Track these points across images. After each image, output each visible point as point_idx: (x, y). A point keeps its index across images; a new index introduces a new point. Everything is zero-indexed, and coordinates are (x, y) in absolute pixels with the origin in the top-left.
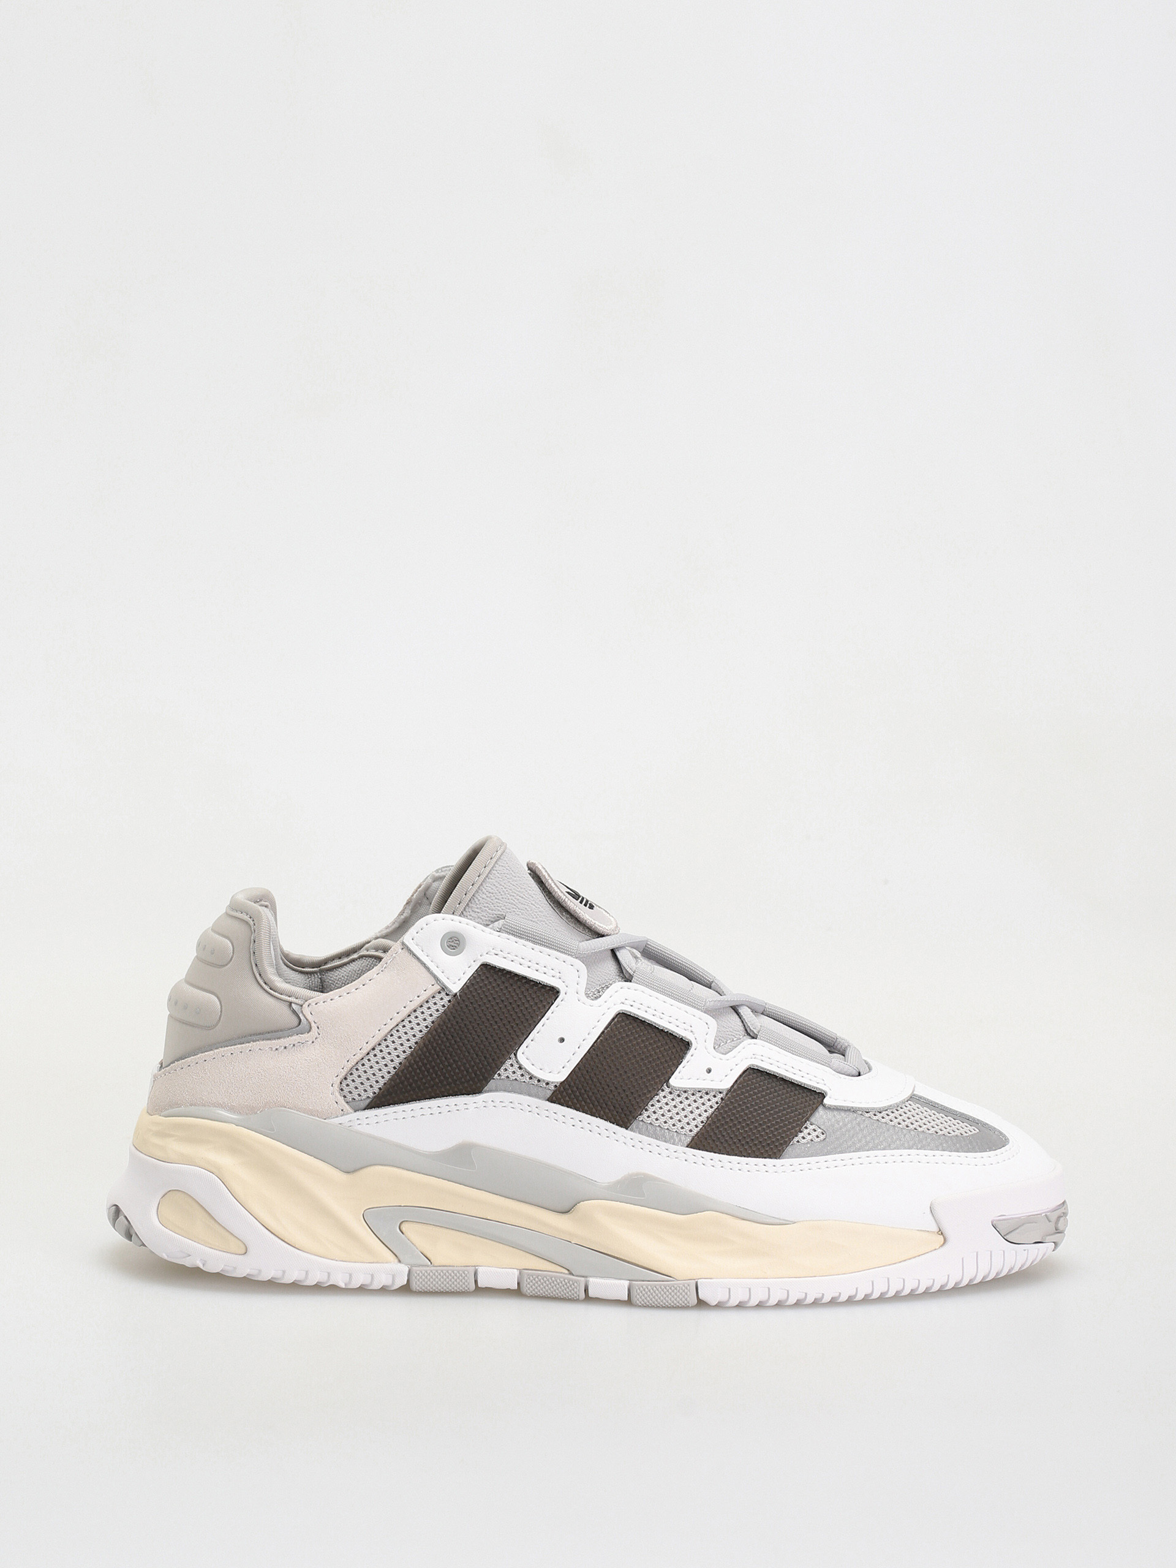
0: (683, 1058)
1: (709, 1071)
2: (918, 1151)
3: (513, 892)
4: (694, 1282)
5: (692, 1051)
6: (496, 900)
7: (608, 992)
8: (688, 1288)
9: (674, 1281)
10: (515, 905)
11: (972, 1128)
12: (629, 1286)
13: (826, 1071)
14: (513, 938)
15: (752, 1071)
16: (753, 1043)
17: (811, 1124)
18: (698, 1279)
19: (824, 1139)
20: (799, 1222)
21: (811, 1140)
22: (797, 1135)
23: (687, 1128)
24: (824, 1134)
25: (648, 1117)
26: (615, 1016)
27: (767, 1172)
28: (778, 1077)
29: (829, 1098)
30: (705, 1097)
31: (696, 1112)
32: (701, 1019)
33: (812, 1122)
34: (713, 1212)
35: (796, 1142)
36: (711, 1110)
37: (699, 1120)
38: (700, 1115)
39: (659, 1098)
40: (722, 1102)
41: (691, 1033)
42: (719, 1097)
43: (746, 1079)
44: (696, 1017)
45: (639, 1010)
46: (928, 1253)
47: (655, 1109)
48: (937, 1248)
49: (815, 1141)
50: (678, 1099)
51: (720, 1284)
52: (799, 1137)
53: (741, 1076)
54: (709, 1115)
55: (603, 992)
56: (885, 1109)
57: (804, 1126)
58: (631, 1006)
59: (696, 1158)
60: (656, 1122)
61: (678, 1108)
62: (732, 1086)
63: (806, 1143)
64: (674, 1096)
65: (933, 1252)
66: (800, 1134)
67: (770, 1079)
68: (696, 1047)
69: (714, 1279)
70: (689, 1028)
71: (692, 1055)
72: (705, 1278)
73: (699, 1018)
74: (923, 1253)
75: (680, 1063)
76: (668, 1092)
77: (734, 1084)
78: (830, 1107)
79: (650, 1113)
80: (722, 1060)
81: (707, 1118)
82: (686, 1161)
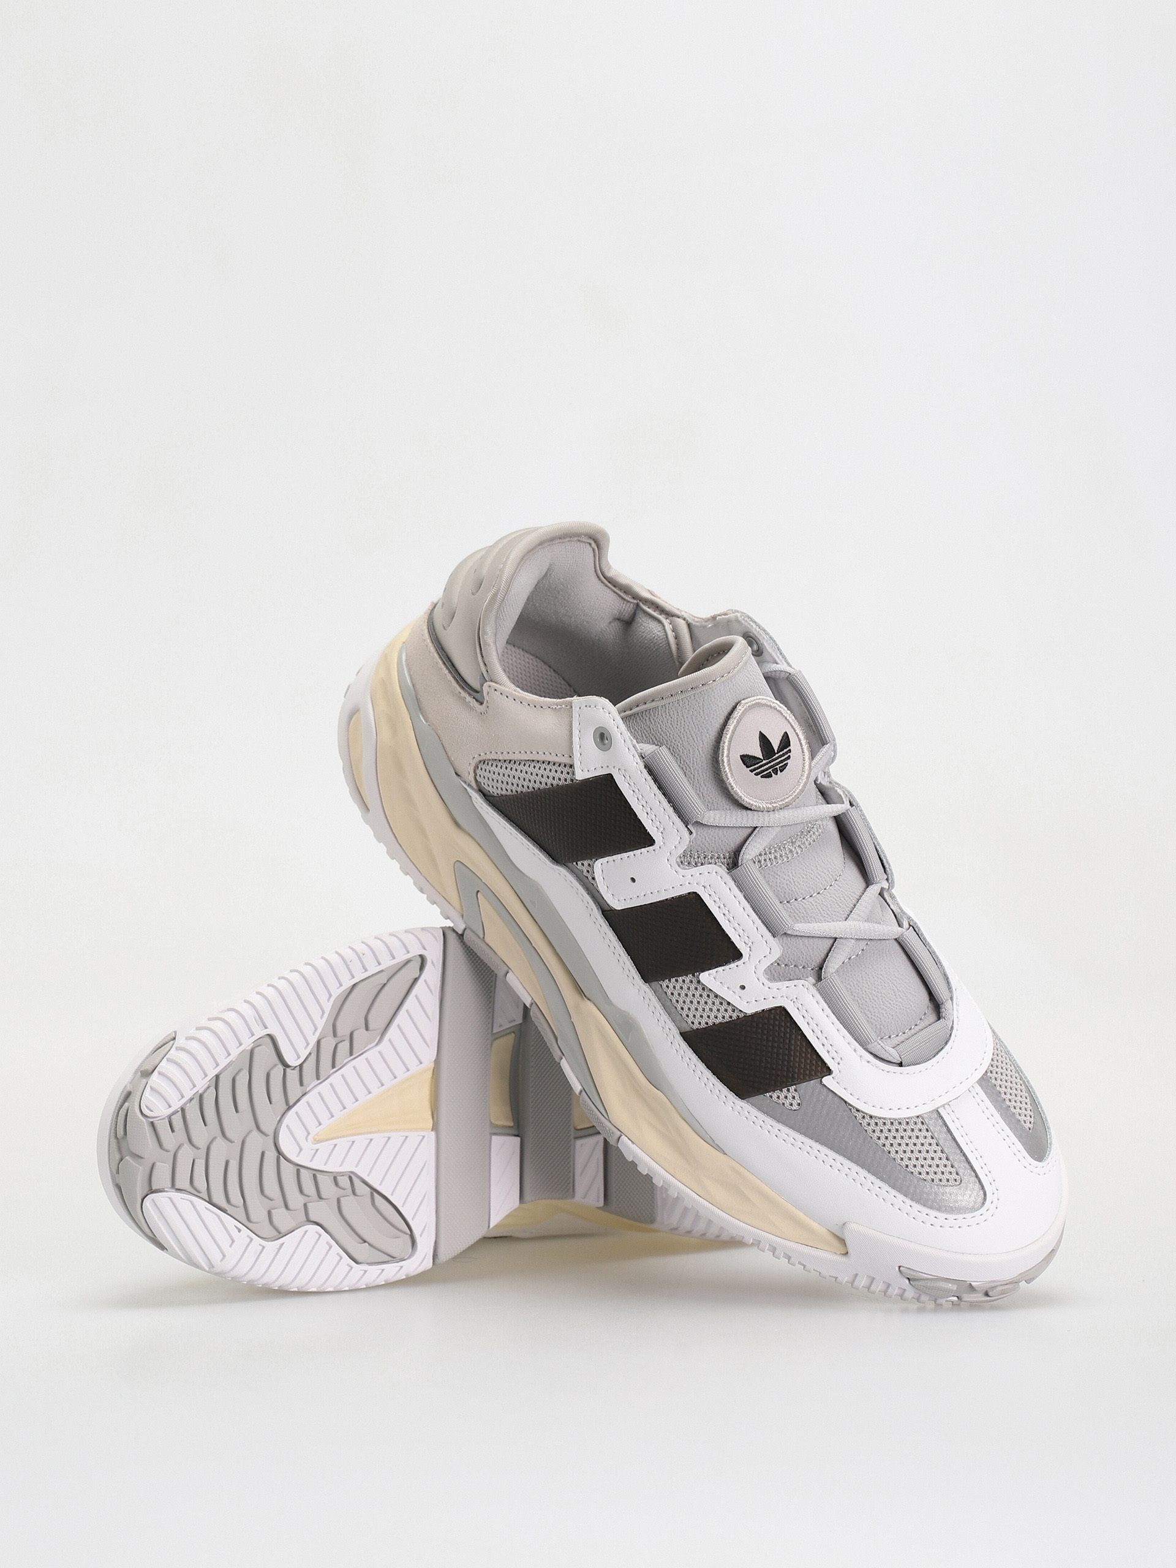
0: (727, 962)
1: (743, 988)
3: (688, 729)
4: (619, 1133)
5: (738, 963)
7: (701, 868)
8: (614, 1133)
9: (607, 1119)
11: (957, 1177)
12: (581, 1091)
13: (855, 1050)
14: (645, 772)
15: (782, 1012)
16: (807, 987)
17: (795, 1090)
18: (623, 1134)
19: (795, 1110)
20: (727, 1156)
21: (783, 1104)
22: (774, 1092)
23: (691, 1018)
24: (799, 1106)
25: (668, 987)
26: (690, 893)
27: (724, 1103)
28: (802, 1032)
29: (832, 1079)
30: (725, 1007)
31: (708, 1012)
32: (766, 942)
33: (798, 1089)
34: (665, 1097)
35: (769, 1096)
36: (720, 1020)
37: (705, 1020)
38: (709, 1017)
39: (686, 980)
40: (734, 1021)
41: (749, 949)
42: (736, 1015)
43: (772, 1016)
44: (763, 937)
45: (713, 902)
46: (826, 1252)
47: (676, 985)
48: (837, 1254)
49: (785, 1107)
50: (700, 991)
51: (635, 1152)
52: (775, 1094)
53: (769, 1011)
54: (716, 1022)
55: (695, 863)
56: (879, 1117)
57: (788, 1088)
58: (710, 895)
59: (680, 1048)
60: (670, 995)
61: (695, 999)
62: (753, 1014)
63: (777, 1103)
64: (698, 987)
65: (830, 1253)
66: (777, 1092)
67: (794, 1029)
68: (744, 964)
69: (634, 1144)
70: (750, 944)
71: (737, 967)
72: (628, 1138)
73: (765, 940)
74: (821, 1249)
75: (722, 965)
76: (695, 981)
77: (756, 1013)
78: (825, 1086)
79: (671, 985)
80: (763, 984)
81: (714, 1024)
82: (671, 1043)
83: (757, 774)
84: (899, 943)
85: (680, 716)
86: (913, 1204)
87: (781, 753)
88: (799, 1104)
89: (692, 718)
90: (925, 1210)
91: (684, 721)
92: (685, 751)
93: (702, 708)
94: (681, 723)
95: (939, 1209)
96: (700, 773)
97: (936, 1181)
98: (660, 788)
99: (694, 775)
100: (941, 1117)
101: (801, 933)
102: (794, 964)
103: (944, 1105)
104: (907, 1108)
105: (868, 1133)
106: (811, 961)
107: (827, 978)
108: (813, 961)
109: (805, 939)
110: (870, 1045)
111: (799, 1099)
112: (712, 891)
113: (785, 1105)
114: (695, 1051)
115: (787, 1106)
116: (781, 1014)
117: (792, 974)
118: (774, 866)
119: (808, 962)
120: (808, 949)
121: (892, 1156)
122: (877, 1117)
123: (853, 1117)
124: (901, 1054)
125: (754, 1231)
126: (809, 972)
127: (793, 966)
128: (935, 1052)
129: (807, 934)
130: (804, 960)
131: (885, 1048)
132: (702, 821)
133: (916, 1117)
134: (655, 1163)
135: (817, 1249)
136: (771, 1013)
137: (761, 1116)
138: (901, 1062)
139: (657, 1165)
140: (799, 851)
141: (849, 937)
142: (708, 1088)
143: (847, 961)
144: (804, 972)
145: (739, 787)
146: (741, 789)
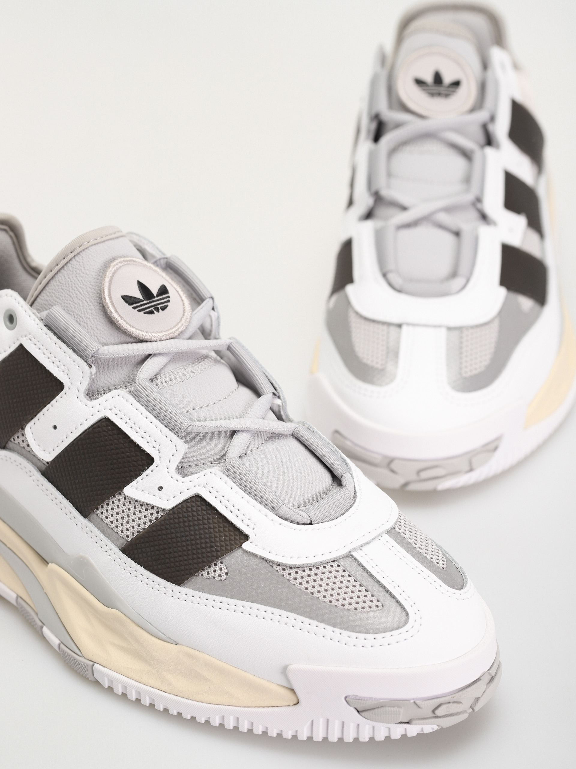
0: (143, 471)
1: (160, 488)
2: (296, 616)
3: (75, 287)
4: (92, 663)
5: (153, 467)
6: (62, 290)
7: (107, 396)
8: (87, 667)
9: (81, 657)
10: (72, 298)
11: (378, 604)
12: (59, 645)
13: (266, 516)
14: (45, 329)
15: (198, 499)
16: (214, 472)
17: (221, 563)
18: (95, 663)
19: (225, 580)
20: (180, 644)
21: (214, 577)
22: (204, 570)
23: (125, 533)
24: (227, 575)
25: (102, 513)
26: (100, 419)
27: (165, 594)
28: (217, 510)
29: (251, 542)
30: (150, 511)
31: (137, 521)
32: (171, 442)
33: (224, 561)
34: (120, 613)
35: (200, 575)
36: (148, 524)
37: (137, 529)
38: (139, 525)
39: (115, 500)
40: (159, 520)
41: (158, 452)
42: (160, 515)
43: (189, 505)
44: (167, 438)
45: (120, 420)
46: (281, 707)
47: (108, 509)
48: (291, 705)
49: (215, 579)
50: (128, 506)
51: (108, 675)
52: (205, 571)
53: (186, 501)
54: (145, 527)
55: (101, 394)
56: (298, 566)
57: (214, 562)
58: (116, 414)
59: (121, 561)
60: (105, 520)
61: (125, 514)
62: (173, 508)
63: (208, 578)
64: (125, 502)
65: (285, 707)
66: (206, 569)
67: (210, 510)
68: (157, 466)
69: (105, 668)
70: (158, 446)
71: (152, 471)
72: (100, 665)
73: (170, 440)
74: (277, 706)
75: (140, 475)
76: (122, 498)
77: (176, 506)
78: (245, 551)
79: (104, 510)
80: (177, 481)
81: (144, 529)
82: (114, 561)
83: (139, 311)
84: (296, 438)
85: (67, 278)
86: (342, 631)
87: (161, 297)
88: (227, 574)
89: (76, 277)
90: (354, 635)
91: (71, 282)
92: (76, 306)
93: (82, 266)
94: (68, 284)
95: (367, 632)
96: (92, 320)
97: (359, 609)
98: (59, 338)
99: (87, 324)
100: (354, 558)
101: (201, 430)
102: (202, 462)
103: (355, 549)
104: (322, 555)
105: (291, 582)
106: (216, 456)
107: (230, 462)
108: (217, 455)
109: (205, 435)
110: (279, 509)
111: (226, 569)
112: (117, 410)
113: (215, 578)
114: (134, 559)
115: (217, 578)
116: (197, 501)
117: (201, 469)
118: (170, 385)
119: (214, 458)
120: (211, 445)
121: (316, 595)
122: (296, 567)
123: (276, 572)
124: (310, 516)
125: (217, 708)
126: (217, 459)
127: (202, 464)
128: (343, 511)
129: (206, 430)
130: (210, 456)
131: (294, 511)
132: (98, 355)
133: (332, 561)
134: (125, 677)
135: (273, 707)
136: (188, 502)
137: (197, 594)
138: (311, 521)
139: (127, 678)
140: (192, 374)
141: (246, 429)
142: (150, 587)
143: (249, 453)
144: (213, 460)
145: (125, 321)
146: (127, 323)
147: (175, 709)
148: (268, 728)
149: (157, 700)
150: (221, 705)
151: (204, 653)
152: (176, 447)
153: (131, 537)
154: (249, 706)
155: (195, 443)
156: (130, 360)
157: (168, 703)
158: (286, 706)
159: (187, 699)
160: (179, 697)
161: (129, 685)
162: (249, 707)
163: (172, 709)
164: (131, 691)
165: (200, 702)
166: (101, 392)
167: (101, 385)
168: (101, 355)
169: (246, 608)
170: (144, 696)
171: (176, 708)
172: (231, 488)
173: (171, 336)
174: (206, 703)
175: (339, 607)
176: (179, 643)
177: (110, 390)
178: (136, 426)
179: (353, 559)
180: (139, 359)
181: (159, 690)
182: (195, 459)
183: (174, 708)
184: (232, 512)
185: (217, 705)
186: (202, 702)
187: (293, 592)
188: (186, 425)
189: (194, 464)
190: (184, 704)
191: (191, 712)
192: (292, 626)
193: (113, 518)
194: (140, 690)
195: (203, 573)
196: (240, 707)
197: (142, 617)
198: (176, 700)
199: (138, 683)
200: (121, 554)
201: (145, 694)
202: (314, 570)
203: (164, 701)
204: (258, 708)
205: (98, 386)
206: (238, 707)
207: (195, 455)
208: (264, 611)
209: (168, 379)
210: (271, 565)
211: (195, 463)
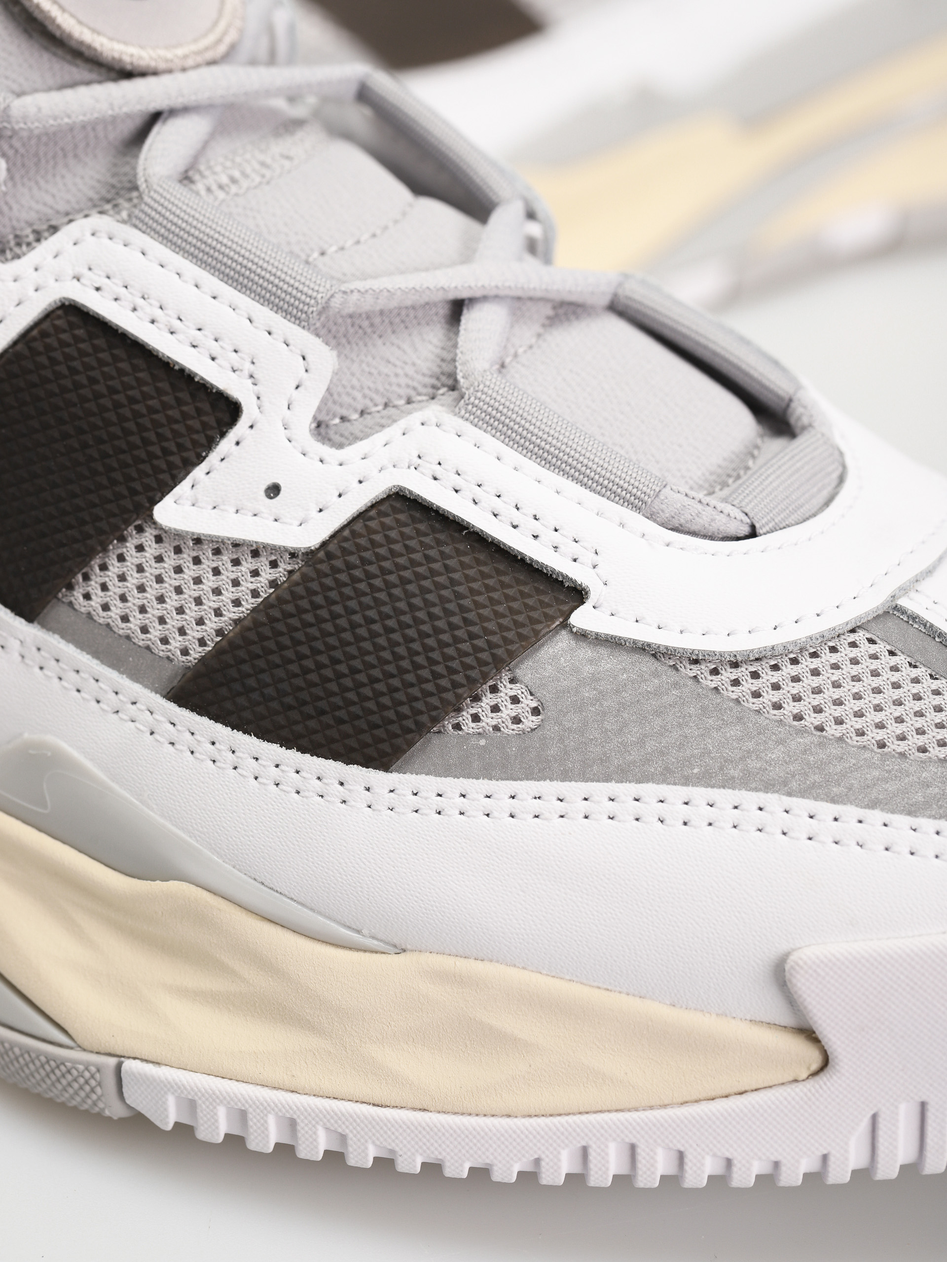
0: (210, 444)
1: (274, 490)
2: (788, 801)
4: (113, 1061)
5: (239, 430)
7: (51, 243)
8: (98, 1076)
9: (71, 1048)
13: (622, 525)
15: (398, 504)
16: (434, 421)
17: (513, 681)
18: (124, 1057)
19: (533, 730)
20: (412, 951)
21: (496, 728)
22: (459, 710)
23: (177, 642)
24: (539, 715)
25: (87, 596)
26: (46, 312)
27: (344, 802)
28: (467, 528)
29: (594, 607)
30: (248, 564)
31: (211, 602)
32: (287, 345)
33: (519, 673)
34: (193, 888)
35: (450, 728)
36: (249, 603)
37: (212, 624)
38: (218, 613)
39: (125, 550)
40: (286, 585)
41: (250, 381)
42: (285, 570)
43: (373, 524)
44: (274, 336)
45: (114, 303)
46: (769, 1090)
47: (107, 579)
48: (800, 1079)
49: (503, 733)
50: (171, 561)
51: (176, 1084)
52: (464, 713)
53: (361, 516)
54: (241, 615)
55: (29, 244)
56: (757, 656)
57: (491, 683)
58: (98, 289)
59: (178, 730)
60: (101, 617)
61: (166, 585)
62: (324, 544)
63: (479, 734)
64: (163, 551)
65: (783, 1087)
66: (468, 708)
67: (443, 531)
68: (251, 427)
69: (163, 1067)
70: (248, 367)
71: (238, 443)
72: (142, 1060)
73: (282, 340)
74: (754, 1087)
75: (201, 459)
76: (149, 538)
77: (333, 536)
78: (582, 636)
79: (94, 586)
80: (321, 461)
81: (236, 622)
82: (152, 733)
88: (536, 711)
100: (908, 617)
101: (368, 304)
102: (381, 400)
103: (904, 590)
104: (818, 615)
105: (745, 704)
106: (420, 377)
107: (476, 384)
108: (424, 375)
109: (377, 320)
110: (657, 502)
111: (532, 698)
112: (99, 276)
113: (502, 729)
114: (216, 718)
115: (511, 729)
116: (395, 510)
117: (383, 421)
118: (237, 195)
119: (415, 384)
120: (399, 347)
121: (833, 732)
122: (752, 658)
123: (690, 682)
124: (747, 510)
125: (563, 1126)
126: (425, 386)
127: (380, 408)
128: (825, 494)
129: (382, 303)
130: (403, 381)
131: (700, 502)
132: (9, 122)
133: (849, 629)
134: (236, 1083)
135: (741, 1093)
136: (371, 519)
137: (452, 785)
138: (753, 527)
139: (244, 1084)
140: (287, 163)
141: (494, 292)
142: (289, 789)
143: (511, 361)
144: (412, 393)
145: (73, 16)
146: (80, 22)
147: (420, 1151)
148: (735, 1162)
149: (355, 1136)
150: (574, 1114)
151: (498, 962)
152: (304, 359)
153: (197, 652)
154: (666, 1102)
155: (352, 349)
156: (101, 134)
157: (397, 1138)
158: (783, 1084)
159: (455, 1113)
160: (430, 1114)
161: (254, 1103)
162: (665, 1106)
163: (409, 1154)
164: (262, 1121)
165: (503, 1116)
166: (27, 236)
167: (24, 216)
168: (18, 122)
169: (623, 802)
170: (310, 1129)
171: (425, 1148)
172: (499, 459)
173: (209, 55)
174: (524, 1116)
175: (911, 758)
176: (409, 947)
177: (54, 229)
178: (167, 315)
179: (905, 619)
180: (128, 128)
181: (358, 1104)
182: (359, 396)
183: (417, 1151)
184: (515, 527)
185: (559, 1118)
186: (509, 1116)
187: (759, 734)
188: (323, 293)
189: (355, 410)
190: (451, 1132)
191: (476, 1153)
192: (780, 831)
193: (129, 604)
194: (295, 1113)
195: (460, 719)
196: (636, 1110)
197: (271, 889)
198: (424, 1124)
199: (283, 1093)
200: (172, 707)
201: (314, 1122)
202: (808, 663)
203: (382, 1132)
204: (696, 1104)
205: (15, 223)
206: (629, 1110)
207: (355, 382)
208: (681, 802)
209: (224, 179)
210: (672, 664)
211: (360, 407)
